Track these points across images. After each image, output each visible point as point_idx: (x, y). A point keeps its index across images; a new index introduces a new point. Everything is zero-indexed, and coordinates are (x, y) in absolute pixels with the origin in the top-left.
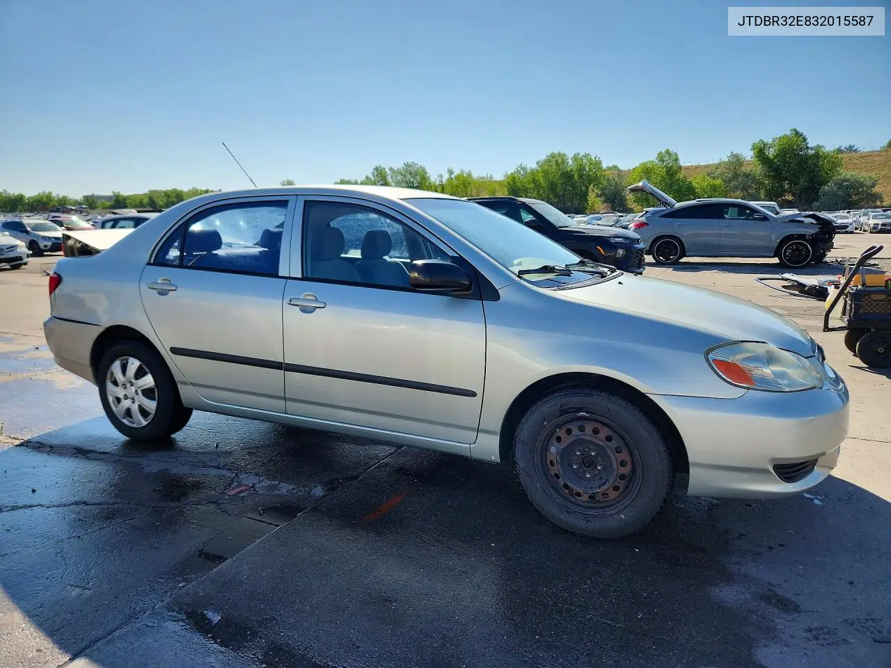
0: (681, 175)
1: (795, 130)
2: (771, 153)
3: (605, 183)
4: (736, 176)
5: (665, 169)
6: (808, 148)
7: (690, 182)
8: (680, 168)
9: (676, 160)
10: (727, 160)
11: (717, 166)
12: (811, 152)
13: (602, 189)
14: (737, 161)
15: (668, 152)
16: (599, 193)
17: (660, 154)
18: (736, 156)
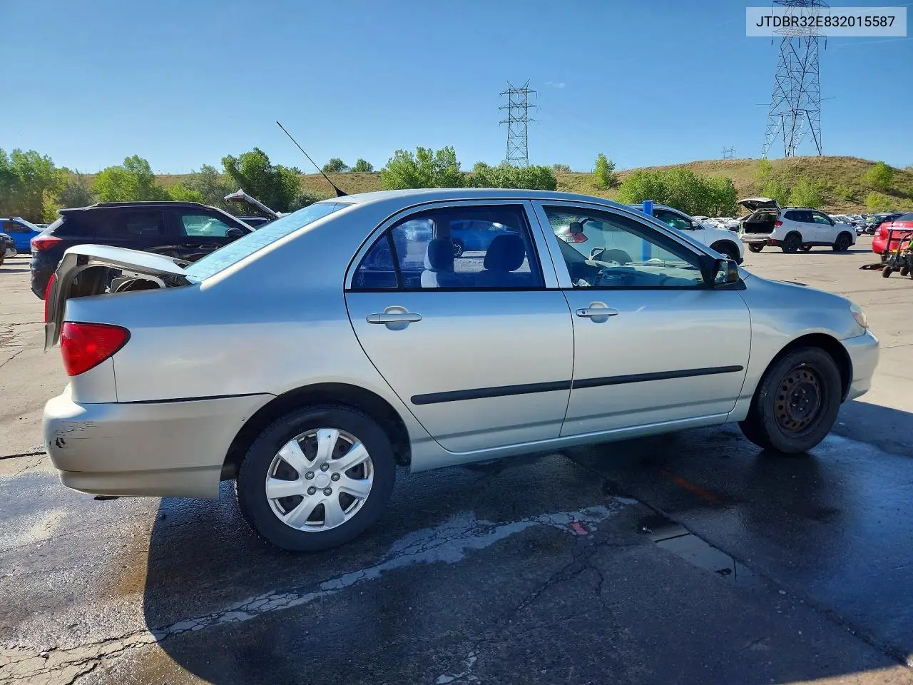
0: (156, 184)
1: (257, 149)
2: (241, 168)
3: (64, 188)
4: (212, 189)
5: (136, 176)
6: (270, 167)
7: (167, 193)
8: (153, 176)
9: (147, 168)
10: (200, 172)
11: (193, 176)
12: (274, 171)
13: (60, 195)
14: (209, 174)
15: (136, 158)
16: (57, 199)
17: (127, 160)
18: (209, 169)
